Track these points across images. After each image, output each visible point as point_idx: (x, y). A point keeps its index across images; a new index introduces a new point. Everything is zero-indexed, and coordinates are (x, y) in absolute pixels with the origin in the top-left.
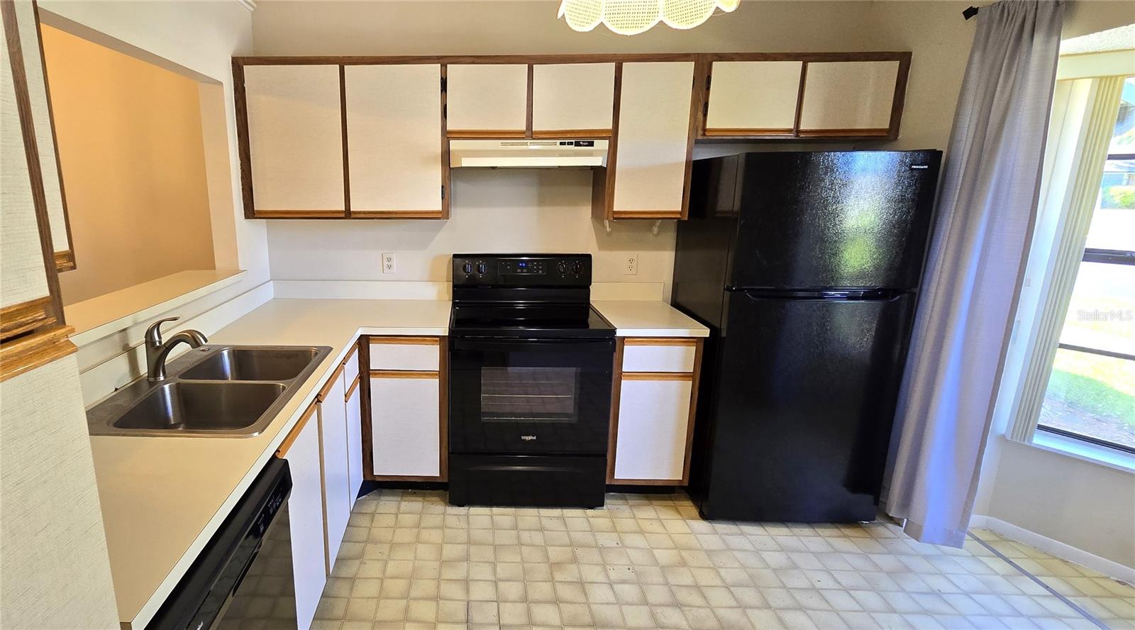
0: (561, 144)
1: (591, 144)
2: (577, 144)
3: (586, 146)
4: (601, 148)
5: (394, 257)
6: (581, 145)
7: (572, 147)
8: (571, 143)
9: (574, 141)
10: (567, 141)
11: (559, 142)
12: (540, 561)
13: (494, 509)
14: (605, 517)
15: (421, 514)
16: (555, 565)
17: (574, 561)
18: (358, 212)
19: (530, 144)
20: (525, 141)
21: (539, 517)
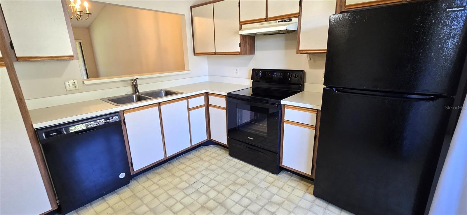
0: (279, 22)
1: (291, 20)
2: (285, 21)
3: (289, 21)
4: (295, 21)
5: (238, 70)
6: (286, 22)
7: (283, 23)
8: (282, 21)
9: (284, 20)
10: (281, 20)
11: (278, 21)
12: (232, 180)
13: (241, 161)
14: (274, 178)
15: (219, 155)
16: (234, 183)
17: (242, 185)
18: (218, 53)
19: (267, 23)
20: (266, 22)
21: (251, 169)
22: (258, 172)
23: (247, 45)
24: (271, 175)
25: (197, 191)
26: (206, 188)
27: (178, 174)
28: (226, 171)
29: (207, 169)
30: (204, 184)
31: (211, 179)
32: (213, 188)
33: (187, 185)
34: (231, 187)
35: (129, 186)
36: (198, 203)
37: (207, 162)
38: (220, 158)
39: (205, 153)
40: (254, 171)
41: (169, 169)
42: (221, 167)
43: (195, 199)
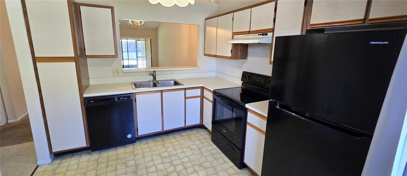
0: (259, 35)
1: (267, 35)
2: (263, 35)
3: (265, 35)
4: (270, 36)
5: (235, 70)
8: (261, 35)
9: (261, 34)
10: (260, 34)
12: (200, 162)
13: (218, 149)
14: (235, 172)
15: (205, 138)
16: (201, 165)
17: (205, 168)
18: (218, 56)
19: (251, 36)
20: (249, 35)
21: (222, 157)
22: (225, 162)
23: (239, 52)
24: (236, 168)
25: (171, 162)
26: (179, 162)
27: (166, 145)
28: (201, 153)
29: (189, 147)
30: (179, 158)
31: (186, 156)
32: (183, 163)
33: (168, 155)
34: (196, 168)
35: (134, 144)
36: (166, 171)
37: (192, 142)
38: (204, 141)
39: (195, 135)
40: (224, 159)
41: (164, 140)
42: (199, 149)
43: (166, 167)
